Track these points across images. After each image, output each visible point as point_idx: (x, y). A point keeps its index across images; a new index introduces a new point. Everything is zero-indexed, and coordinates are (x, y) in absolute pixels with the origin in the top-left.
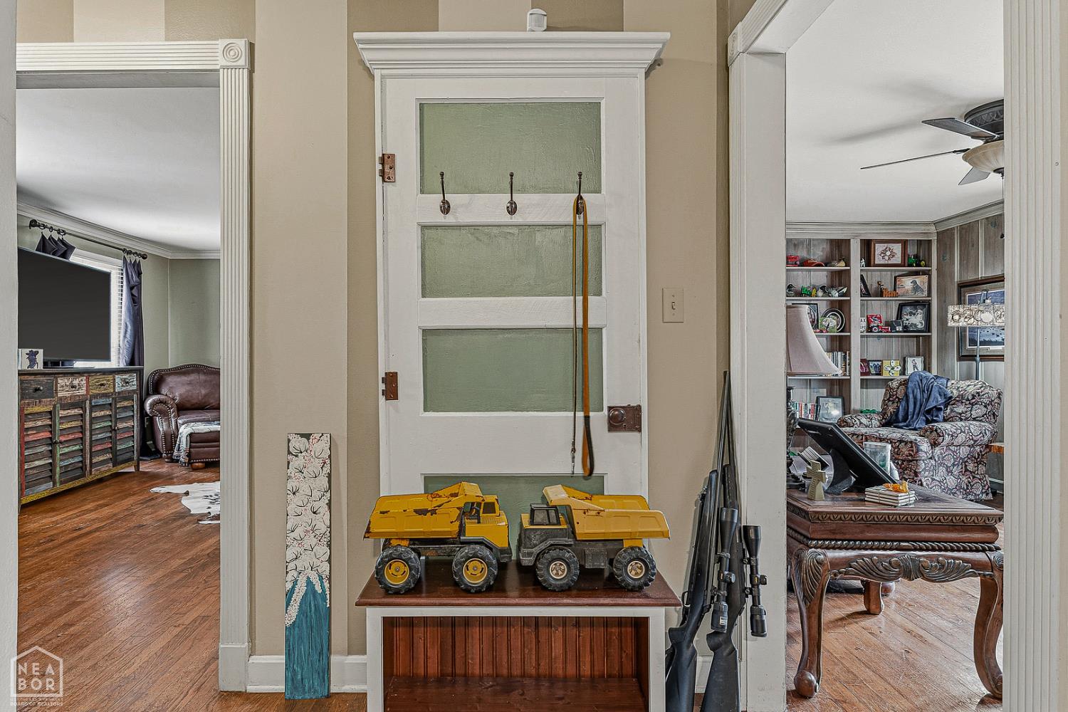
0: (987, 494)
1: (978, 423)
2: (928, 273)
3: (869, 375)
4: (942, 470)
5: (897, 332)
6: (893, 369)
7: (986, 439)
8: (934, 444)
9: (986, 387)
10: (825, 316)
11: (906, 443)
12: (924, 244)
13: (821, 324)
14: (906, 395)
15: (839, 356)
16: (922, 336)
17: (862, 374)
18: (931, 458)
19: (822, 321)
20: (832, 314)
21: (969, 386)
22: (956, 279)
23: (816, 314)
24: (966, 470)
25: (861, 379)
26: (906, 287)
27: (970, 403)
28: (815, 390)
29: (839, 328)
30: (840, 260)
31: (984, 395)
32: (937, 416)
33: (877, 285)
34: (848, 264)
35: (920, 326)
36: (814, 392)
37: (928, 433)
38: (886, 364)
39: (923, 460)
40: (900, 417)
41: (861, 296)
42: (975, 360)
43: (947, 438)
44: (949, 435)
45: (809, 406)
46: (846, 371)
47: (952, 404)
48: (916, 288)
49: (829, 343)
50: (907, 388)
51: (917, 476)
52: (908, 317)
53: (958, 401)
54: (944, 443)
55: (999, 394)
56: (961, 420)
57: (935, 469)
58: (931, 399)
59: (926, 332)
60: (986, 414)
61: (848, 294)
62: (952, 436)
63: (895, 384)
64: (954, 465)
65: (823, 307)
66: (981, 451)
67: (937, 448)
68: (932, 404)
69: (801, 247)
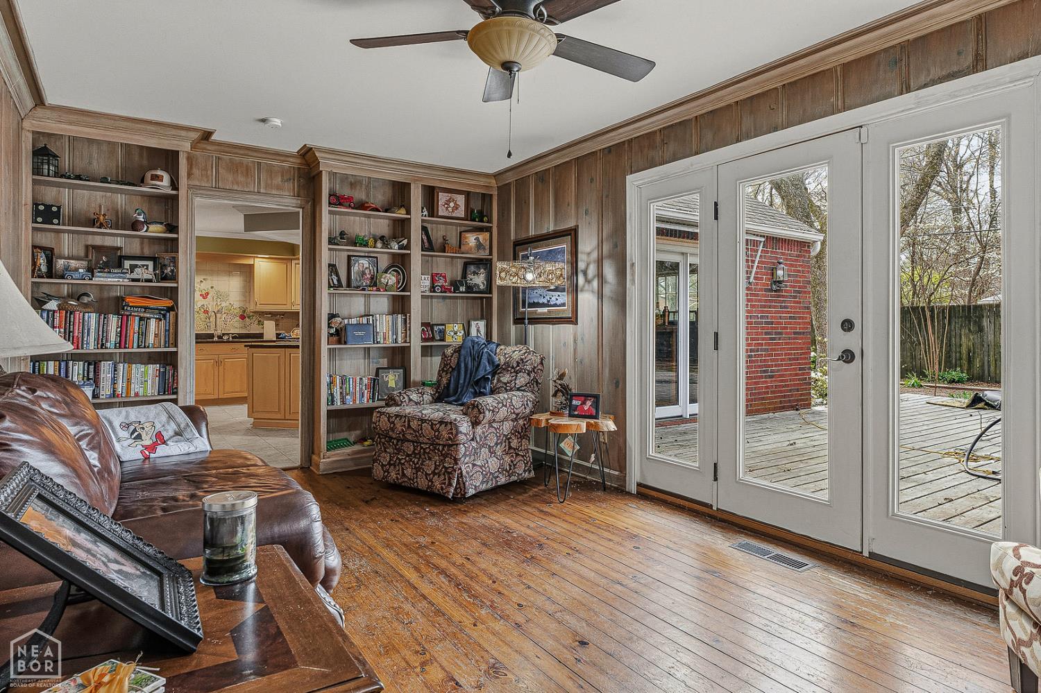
0: (530, 471)
1: (520, 394)
2: (489, 230)
3: (433, 341)
4: (485, 451)
5: (461, 292)
6: (456, 333)
7: (528, 411)
8: (475, 423)
9: (529, 353)
10: (386, 272)
11: (446, 424)
12: (486, 198)
13: (380, 281)
14: (458, 364)
15: (400, 320)
16: (485, 297)
17: (424, 340)
18: (472, 440)
19: (381, 278)
20: (394, 270)
21: (514, 352)
22: (513, 238)
23: (375, 269)
24: (510, 448)
25: (422, 346)
26: (470, 244)
27: (514, 372)
28: (375, 361)
29: (400, 287)
30: (401, 207)
31: (527, 362)
32: (485, 388)
33: (442, 240)
34: (408, 212)
35: (482, 287)
36: (373, 362)
37: (470, 410)
38: (449, 328)
39: (464, 444)
40: (451, 391)
41: (422, 251)
42: (524, 323)
43: (488, 415)
44: (489, 410)
45: (365, 381)
46: (406, 337)
47: (499, 373)
48: (479, 246)
49: (391, 303)
50: (460, 355)
51: (457, 464)
52: (472, 277)
53: (504, 369)
54: (484, 421)
55: (542, 359)
56: (507, 391)
57: (476, 453)
58: (481, 368)
59: (487, 294)
60: (528, 383)
61: (408, 247)
62: (493, 411)
63: (449, 351)
64: (497, 444)
65: (384, 262)
66: (524, 425)
67: (479, 427)
68: (481, 373)
69: (358, 187)
